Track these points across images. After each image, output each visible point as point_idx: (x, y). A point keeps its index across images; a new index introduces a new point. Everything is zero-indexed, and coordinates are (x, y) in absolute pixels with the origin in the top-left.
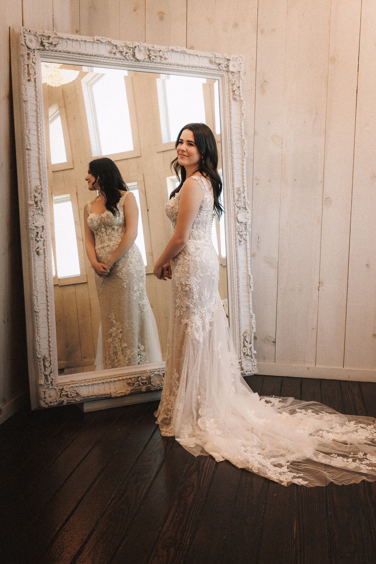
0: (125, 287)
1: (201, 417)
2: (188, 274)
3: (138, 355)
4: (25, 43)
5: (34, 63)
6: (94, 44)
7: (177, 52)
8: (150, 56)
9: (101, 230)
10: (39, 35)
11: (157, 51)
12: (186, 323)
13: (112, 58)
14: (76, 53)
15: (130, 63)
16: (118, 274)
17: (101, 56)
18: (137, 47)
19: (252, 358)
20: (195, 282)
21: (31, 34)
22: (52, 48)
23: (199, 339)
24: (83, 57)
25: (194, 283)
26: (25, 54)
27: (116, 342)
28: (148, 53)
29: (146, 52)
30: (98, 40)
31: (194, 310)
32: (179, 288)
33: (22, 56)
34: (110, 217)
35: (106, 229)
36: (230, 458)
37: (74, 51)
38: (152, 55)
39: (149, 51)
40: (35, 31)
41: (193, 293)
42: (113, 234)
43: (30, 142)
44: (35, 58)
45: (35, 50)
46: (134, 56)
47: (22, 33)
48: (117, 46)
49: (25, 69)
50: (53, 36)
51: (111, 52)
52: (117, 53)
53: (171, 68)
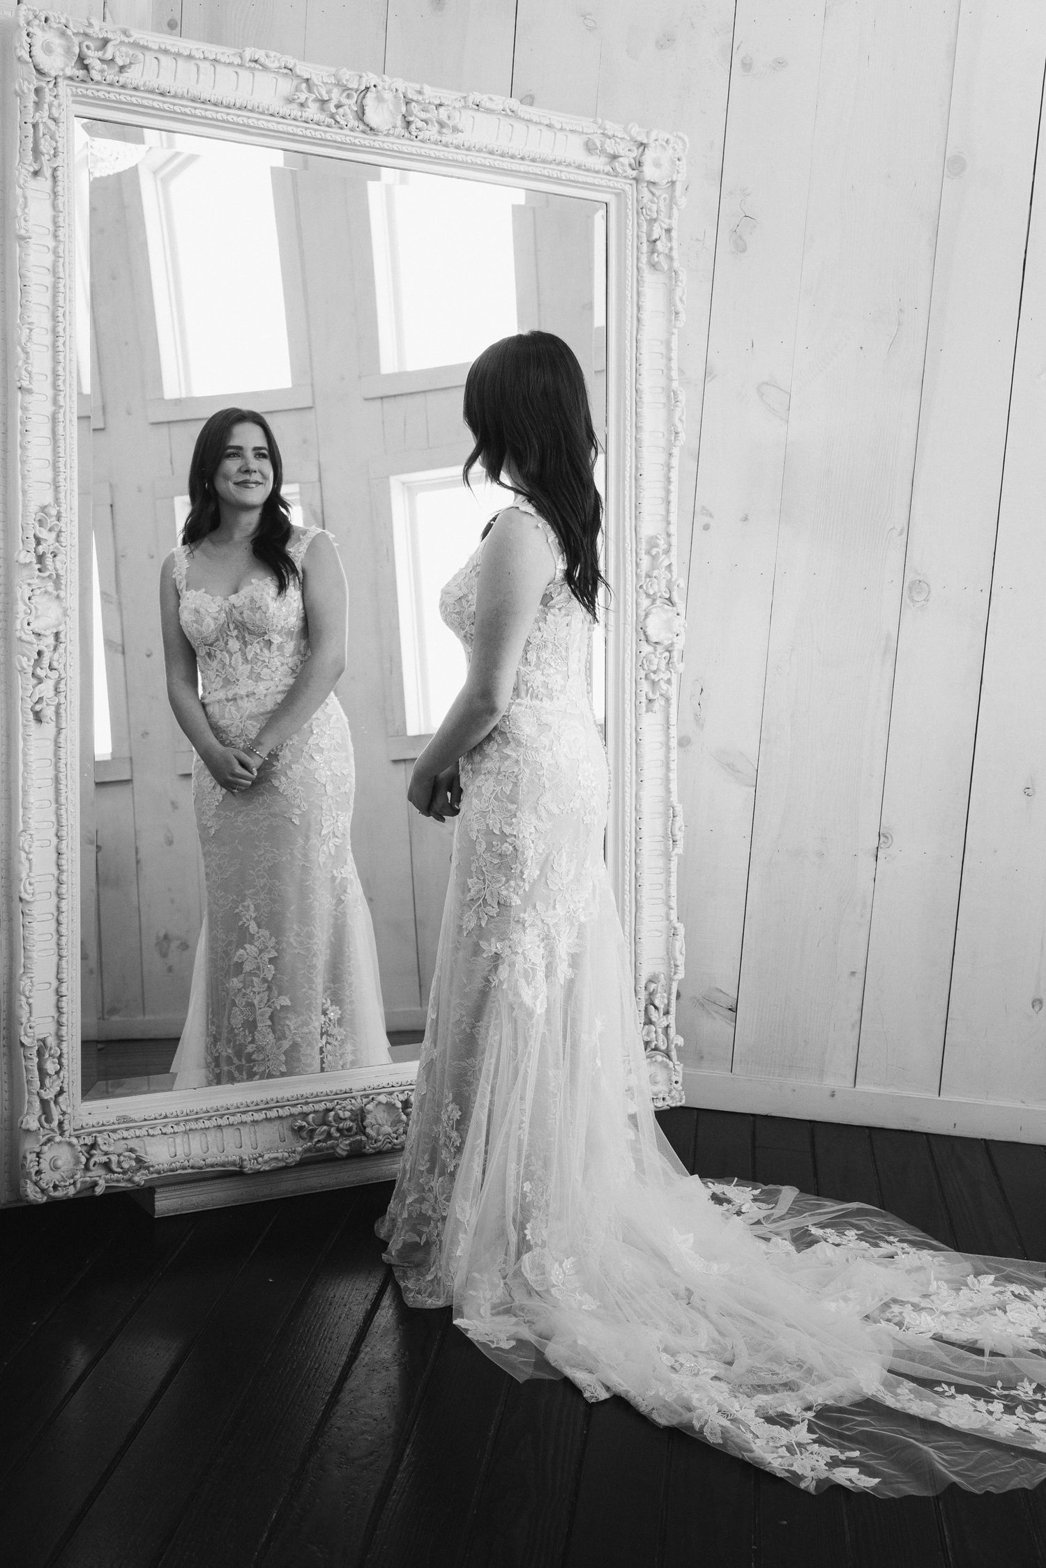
0: (297, 822)
1: (529, 1248)
2: (513, 802)
3: (322, 1034)
4: (31, 57)
5: (55, 120)
6: (241, 72)
7: (489, 111)
8: (411, 119)
9: (226, 644)
10: (74, 34)
11: (433, 104)
12: (496, 953)
13: (295, 119)
14: (185, 94)
15: (347, 136)
16: (276, 783)
17: (261, 110)
18: (373, 89)
19: (669, 1057)
20: (533, 830)
21: (50, 27)
22: (111, 75)
23: (531, 1005)
24: (206, 110)
25: (531, 833)
26: (29, 89)
27: (254, 989)
28: (404, 109)
29: (397, 106)
30: (256, 61)
31: (522, 915)
32: (480, 842)
33: (20, 95)
34: (260, 608)
35: (245, 643)
36: (628, 1392)
37: (180, 92)
38: (416, 116)
39: (407, 103)
40: (63, 21)
41: (524, 863)
42: (267, 660)
43: (29, 369)
44: (60, 105)
45: (59, 80)
46: (361, 115)
47: (22, 22)
48: (310, 83)
49: (26, 137)
50: (117, 38)
51: (290, 101)
52: (310, 103)
53: (470, 161)
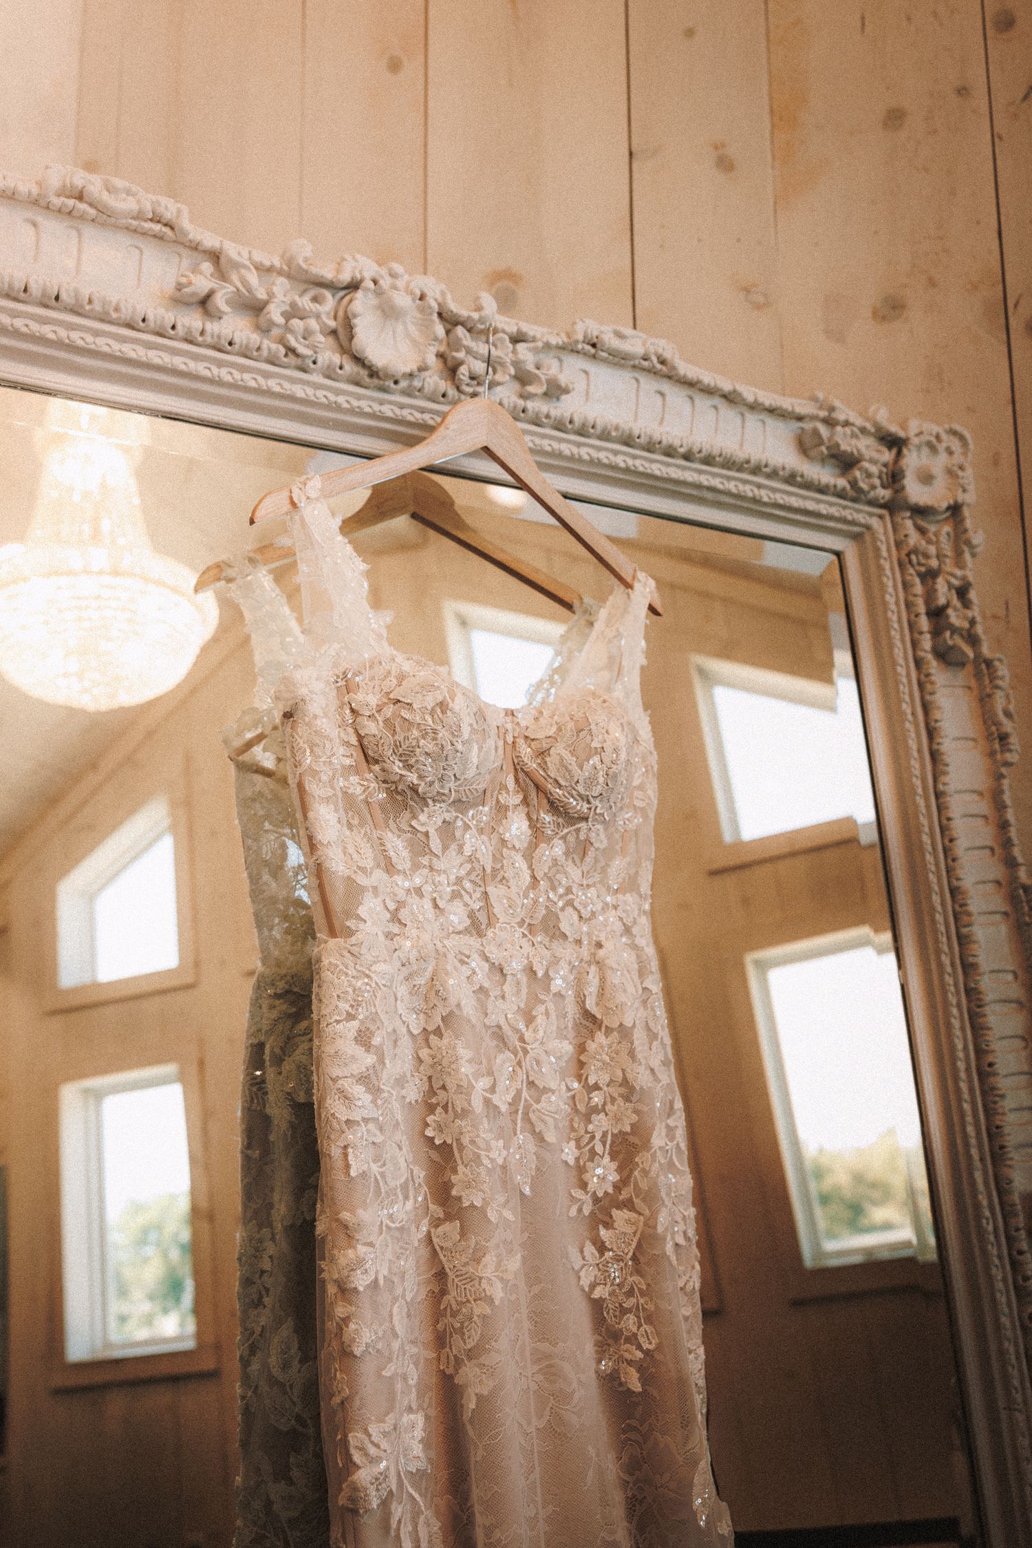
6: (45, 219)
7: (619, 359)
8: (461, 355)
11: (503, 334)
13: (188, 340)
15: (317, 386)
17: (97, 307)
18: (369, 287)
28: (440, 330)
29: (425, 326)
30: (80, 197)
38: (469, 351)
39: (449, 327)
46: (345, 343)
48: (223, 260)
51: (176, 296)
52: (220, 301)
53: (586, 457)
